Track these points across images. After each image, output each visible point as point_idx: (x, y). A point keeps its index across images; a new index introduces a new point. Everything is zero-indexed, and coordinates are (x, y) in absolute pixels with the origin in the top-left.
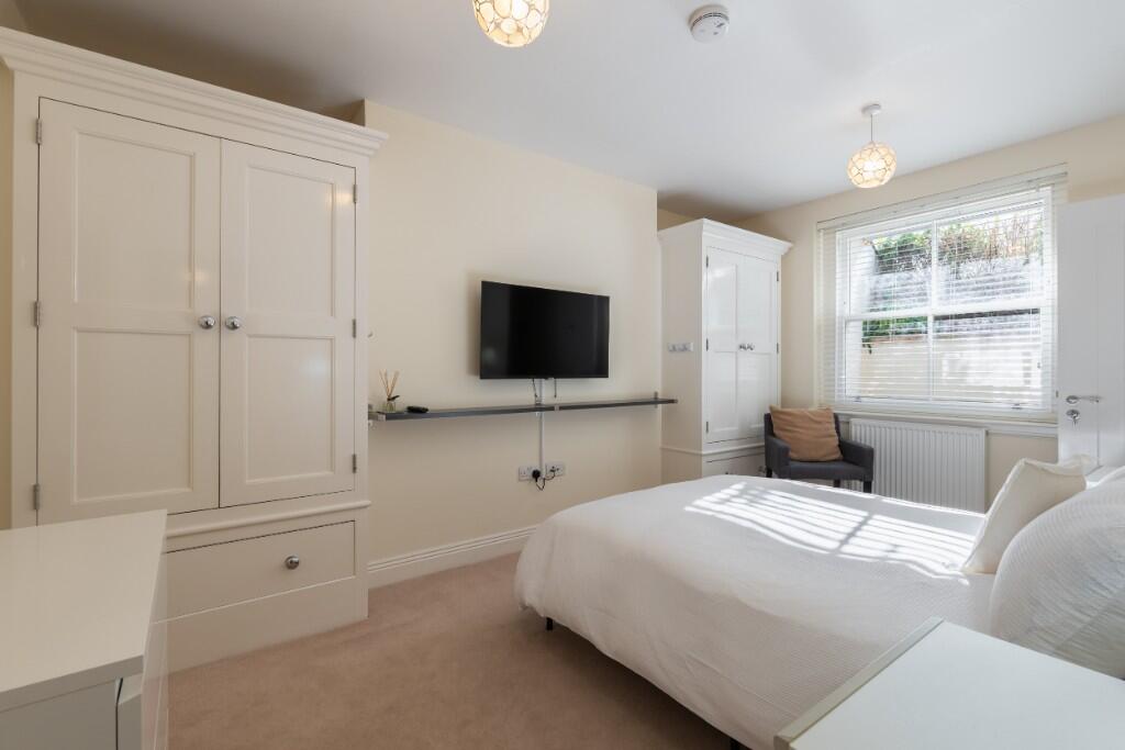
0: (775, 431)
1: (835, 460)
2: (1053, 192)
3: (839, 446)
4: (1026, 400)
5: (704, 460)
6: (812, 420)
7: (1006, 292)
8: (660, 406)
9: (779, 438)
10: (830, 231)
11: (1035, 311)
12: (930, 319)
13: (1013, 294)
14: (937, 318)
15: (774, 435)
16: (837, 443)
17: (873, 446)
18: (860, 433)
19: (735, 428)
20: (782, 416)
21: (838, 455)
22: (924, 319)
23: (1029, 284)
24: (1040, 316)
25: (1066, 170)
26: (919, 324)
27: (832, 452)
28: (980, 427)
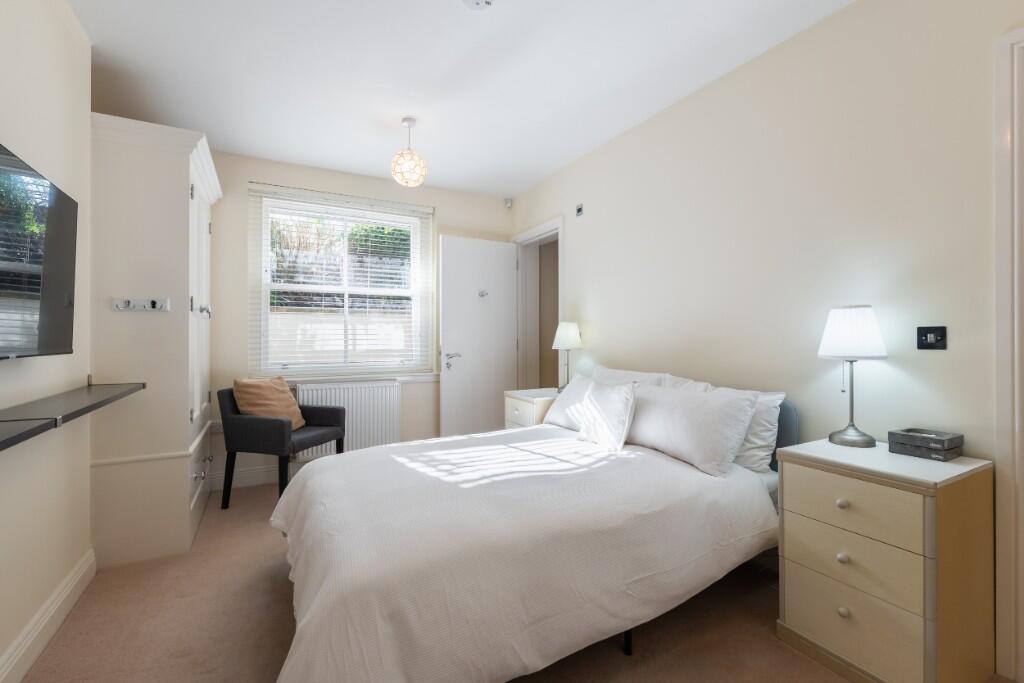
0: (241, 409)
1: (303, 427)
2: (421, 221)
3: (301, 412)
10: (258, 195)
11: (408, 299)
12: (346, 296)
13: (397, 286)
14: (351, 296)
15: (236, 410)
16: (299, 410)
17: (342, 405)
18: (306, 397)
20: (251, 390)
21: (303, 422)
22: (341, 296)
23: (400, 274)
24: (412, 302)
25: (432, 211)
26: (337, 299)
27: (297, 420)
28: (394, 380)
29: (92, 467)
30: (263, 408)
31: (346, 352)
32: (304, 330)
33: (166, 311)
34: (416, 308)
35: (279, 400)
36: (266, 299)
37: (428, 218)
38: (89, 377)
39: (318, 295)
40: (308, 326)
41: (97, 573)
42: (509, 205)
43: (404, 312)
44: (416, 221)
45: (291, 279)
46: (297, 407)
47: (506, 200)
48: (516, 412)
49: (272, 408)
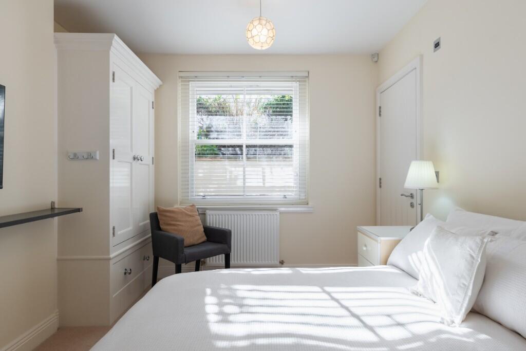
0: (161, 227)
1: (203, 242)
2: (300, 85)
3: (204, 231)
4: (290, 194)
5: (112, 262)
6: (187, 215)
7: (278, 135)
8: (56, 218)
9: (164, 231)
10: (186, 80)
11: (291, 146)
12: (244, 146)
13: (281, 137)
14: (247, 147)
15: (160, 229)
16: (203, 230)
17: (230, 229)
18: (216, 220)
19: (131, 228)
20: (168, 214)
21: (205, 238)
22: (240, 147)
23: (287, 132)
24: (294, 149)
25: (307, 75)
26: (237, 149)
27: (201, 236)
28: (276, 210)
29: (58, 260)
30: (173, 227)
31: (244, 187)
32: (231, 172)
33: (96, 159)
34: (296, 154)
35: (186, 221)
36: (193, 151)
37: (305, 81)
38: (53, 203)
39: (224, 146)
40: (233, 169)
41: (58, 329)
42: (376, 59)
43: (286, 157)
44: (296, 85)
45: (207, 136)
46: (202, 226)
47: (373, 56)
48: (365, 248)
49: (181, 228)
